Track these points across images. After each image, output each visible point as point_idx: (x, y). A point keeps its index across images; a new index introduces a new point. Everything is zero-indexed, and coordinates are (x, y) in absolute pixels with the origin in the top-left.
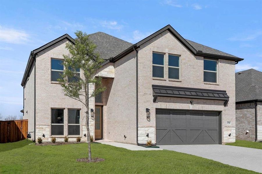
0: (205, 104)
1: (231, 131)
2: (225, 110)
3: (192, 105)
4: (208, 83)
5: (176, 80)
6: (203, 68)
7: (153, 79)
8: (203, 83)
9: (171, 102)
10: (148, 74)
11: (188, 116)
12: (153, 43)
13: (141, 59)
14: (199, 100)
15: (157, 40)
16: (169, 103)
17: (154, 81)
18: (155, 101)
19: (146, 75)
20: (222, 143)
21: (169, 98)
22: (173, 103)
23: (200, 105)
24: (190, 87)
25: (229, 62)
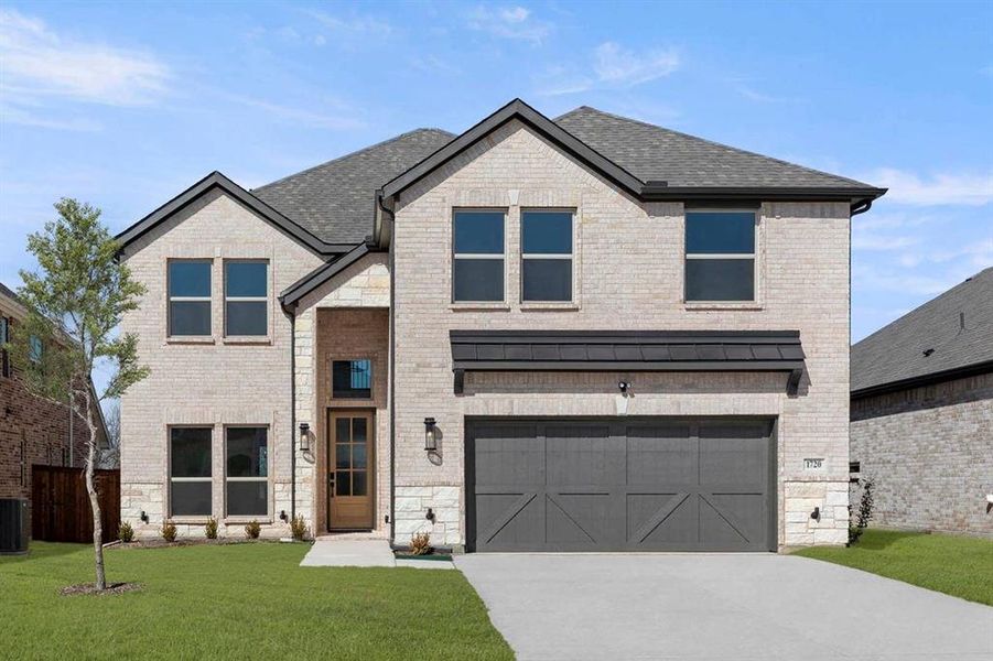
0: (691, 390)
1: (825, 497)
2: (794, 412)
3: (625, 396)
4: (704, 306)
5: (551, 307)
6: (681, 247)
7: (454, 310)
8: (683, 306)
9: (531, 390)
10: (435, 291)
11: (618, 442)
12: (455, 175)
13: (408, 240)
14: (662, 378)
15: (471, 164)
16: (523, 395)
17: (460, 315)
18: (459, 388)
19: (426, 296)
20: (780, 549)
21: (522, 377)
22: (539, 395)
23: (668, 396)
24: (618, 326)
25: (818, 211)
